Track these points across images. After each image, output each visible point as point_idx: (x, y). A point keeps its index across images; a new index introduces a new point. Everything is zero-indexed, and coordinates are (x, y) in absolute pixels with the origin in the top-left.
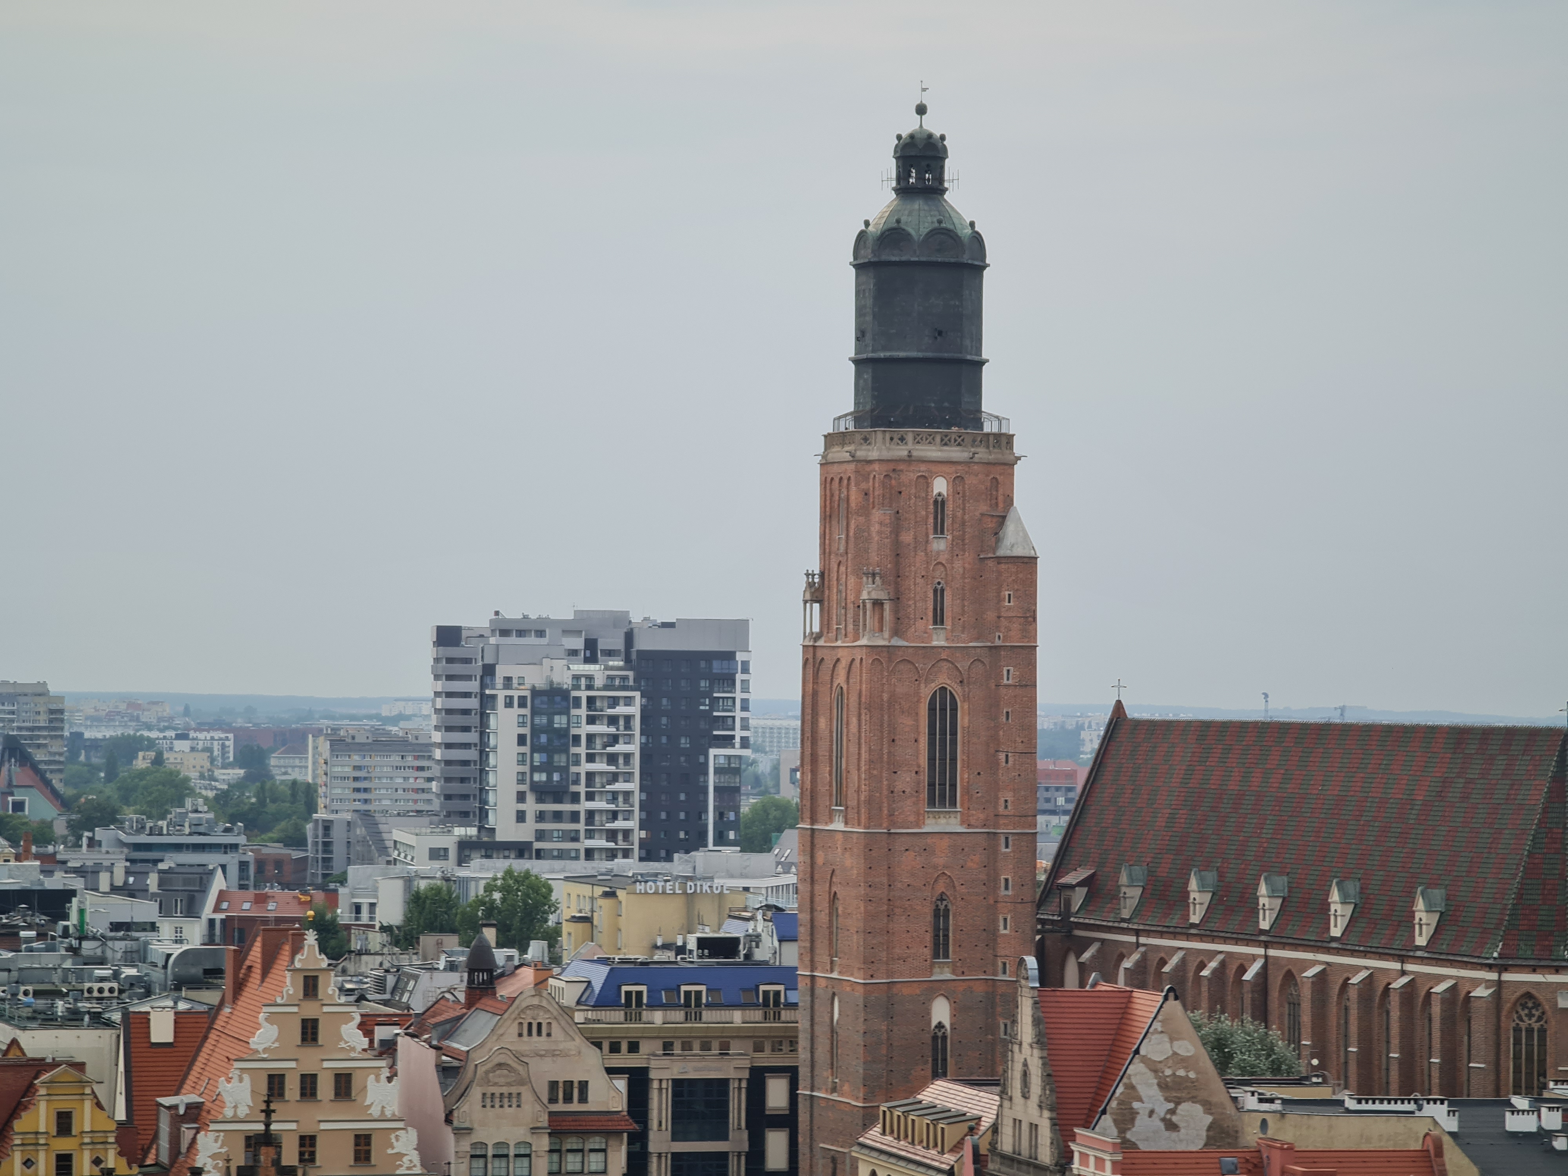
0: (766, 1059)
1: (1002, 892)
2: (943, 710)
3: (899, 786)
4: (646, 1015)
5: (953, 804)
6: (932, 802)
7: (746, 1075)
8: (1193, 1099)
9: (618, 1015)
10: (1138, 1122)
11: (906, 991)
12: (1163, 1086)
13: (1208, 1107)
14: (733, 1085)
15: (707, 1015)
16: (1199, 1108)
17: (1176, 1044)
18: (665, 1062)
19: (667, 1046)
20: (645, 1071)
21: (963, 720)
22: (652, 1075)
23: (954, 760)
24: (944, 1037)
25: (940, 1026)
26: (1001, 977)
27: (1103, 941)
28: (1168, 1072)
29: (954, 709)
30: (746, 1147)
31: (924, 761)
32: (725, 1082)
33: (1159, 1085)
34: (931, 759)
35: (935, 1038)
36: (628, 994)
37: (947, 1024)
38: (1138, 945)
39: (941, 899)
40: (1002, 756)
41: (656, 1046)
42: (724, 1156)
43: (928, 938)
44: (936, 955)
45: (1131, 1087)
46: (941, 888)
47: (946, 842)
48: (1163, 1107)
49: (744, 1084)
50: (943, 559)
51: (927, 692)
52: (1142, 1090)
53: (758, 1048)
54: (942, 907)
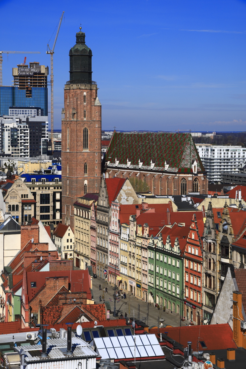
0: (56, 190)
1: (96, 162)
2: (86, 131)
3: (78, 145)
4: (36, 183)
5: (87, 147)
6: (84, 147)
7: (53, 193)
8: (131, 196)
9: (31, 183)
10: (122, 200)
11: (80, 179)
12: (126, 194)
13: (133, 197)
14: (50, 195)
15: (46, 183)
16: (132, 198)
17: (128, 187)
18: (39, 191)
19: (39, 188)
20: (35, 192)
21: (89, 133)
22: (37, 193)
23: (87, 140)
24: (86, 186)
25: (86, 184)
26: (96, 176)
27: (112, 170)
28: (127, 192)
29: (88, 131)
30: (53, 205)
31: (82, 140)
32: (49, 194)
33: (125, 194)
34: (84, 140)
35: (85, 186)
36: (33, 180)
37: (87, 184)
38: (118, 171)
39: (85, 163)
40: (96, 139)
41: (38, 188)
42: (49, 206)
43: (84, 170)
44: (85, 173)
45: (121, 194)
46: (85, 161)
47: (86, 154)
48: (126, 198)
49: (52, 194)
50: (85, 106)
51: (83, 128)
52: (123, 195)
53: (55, 188)
54: (86, 165)
